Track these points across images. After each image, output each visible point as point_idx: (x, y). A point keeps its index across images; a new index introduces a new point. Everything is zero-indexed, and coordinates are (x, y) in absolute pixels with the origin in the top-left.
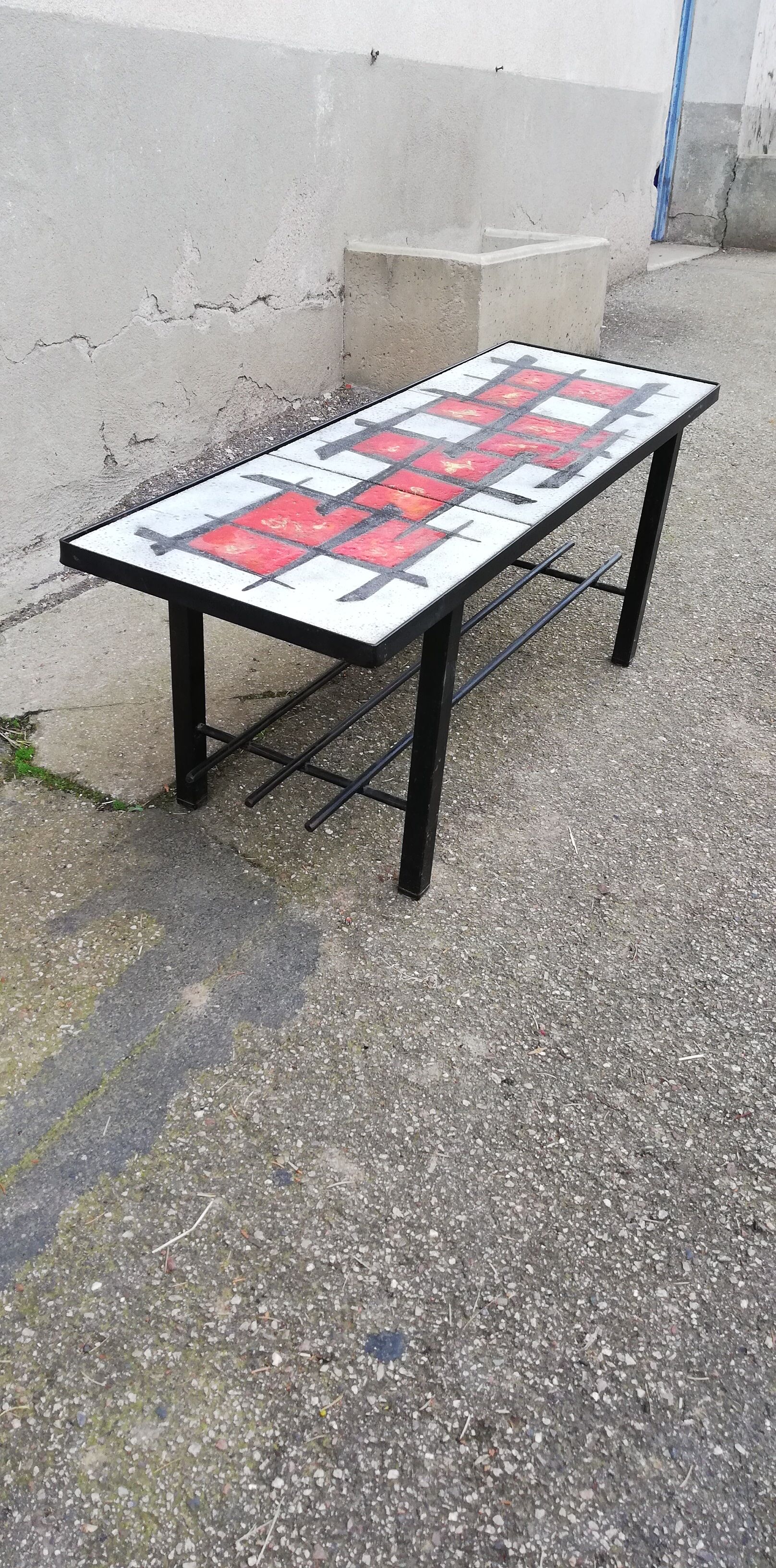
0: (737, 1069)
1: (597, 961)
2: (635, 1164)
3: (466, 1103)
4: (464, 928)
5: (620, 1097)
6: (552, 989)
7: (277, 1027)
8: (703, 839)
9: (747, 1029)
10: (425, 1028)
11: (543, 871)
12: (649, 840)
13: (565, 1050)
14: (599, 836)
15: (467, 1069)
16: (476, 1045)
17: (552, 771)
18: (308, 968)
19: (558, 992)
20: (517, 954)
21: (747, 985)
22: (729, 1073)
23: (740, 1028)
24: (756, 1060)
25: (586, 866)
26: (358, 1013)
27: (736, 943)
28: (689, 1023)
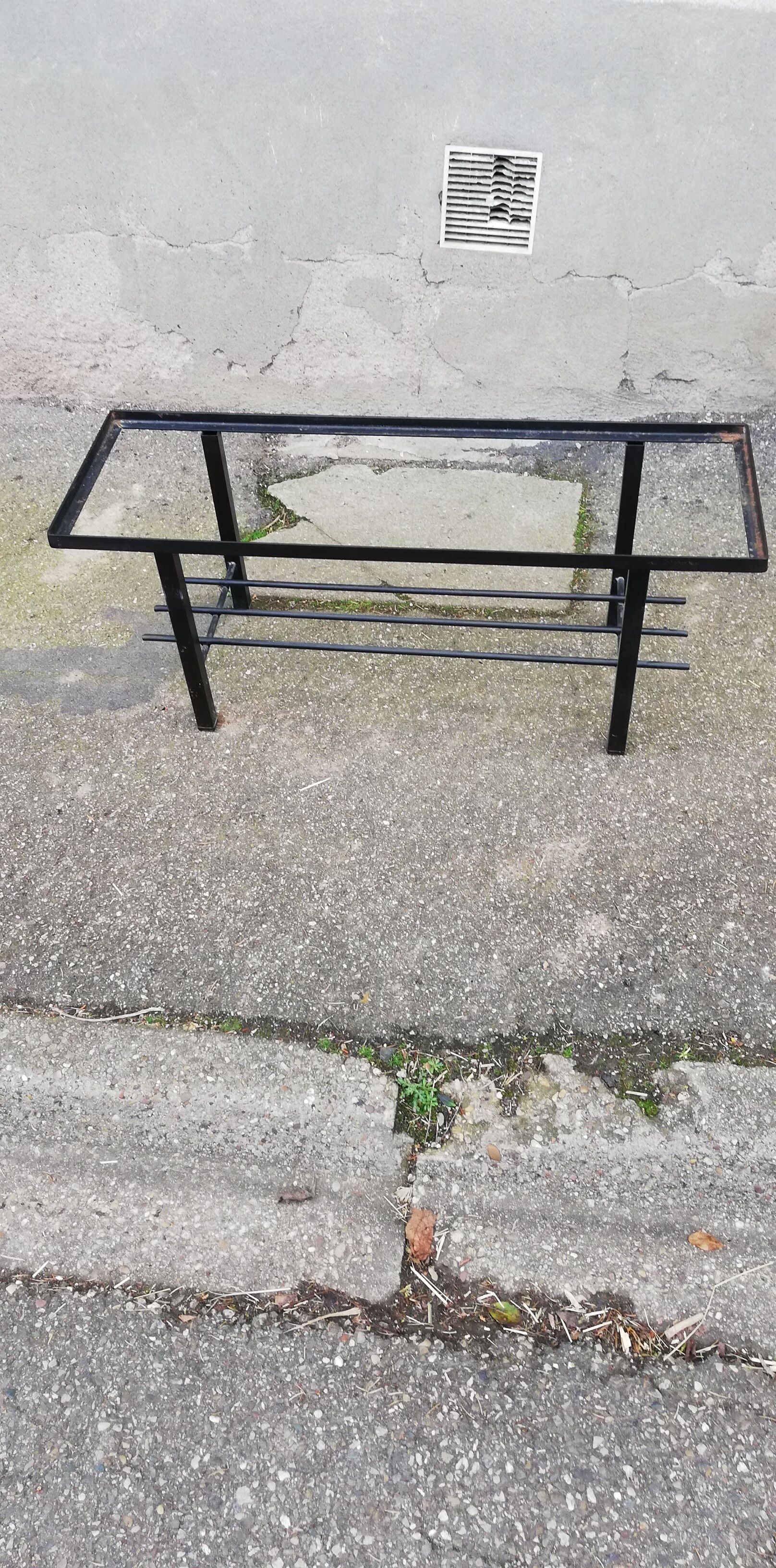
0: (119, 914)
1: (187, 826)
2: (18, 878)
3: (36, 799)
4: (184, 758)
5: (68, 861)
6: (148, 812)
7: (62, 712)
8: (368, 854)
9: (158, 913)
10: (87, 767)
11: (268, 778)
12: (344, 825)
13: (96, 830)
14: (330, 797)
15: (64, 794)
16: (84, 791)
17: (396, 752)
18: (113, 706)
19: (146, 814)
20: (174, 788)
21: (203, 907)
22: (113, 910)
23: (156, 909)
24: (131, 923)
25: (289, 798)
26: (86, 738)
27: (248, 894)
28: (149, 883)
